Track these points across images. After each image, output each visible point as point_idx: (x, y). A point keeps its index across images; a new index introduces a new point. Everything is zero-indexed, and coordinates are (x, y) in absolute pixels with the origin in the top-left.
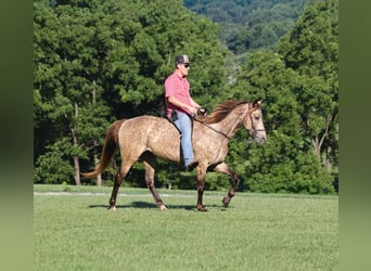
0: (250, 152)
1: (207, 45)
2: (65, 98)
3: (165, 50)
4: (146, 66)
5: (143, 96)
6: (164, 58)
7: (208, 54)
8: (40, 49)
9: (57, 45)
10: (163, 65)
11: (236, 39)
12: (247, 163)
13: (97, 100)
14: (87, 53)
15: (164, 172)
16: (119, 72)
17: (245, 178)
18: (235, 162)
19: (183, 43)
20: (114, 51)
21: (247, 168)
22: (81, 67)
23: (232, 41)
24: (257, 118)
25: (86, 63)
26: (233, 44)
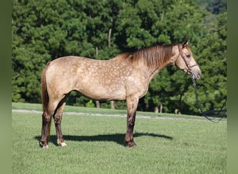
0: (219, 84)
1: (192, 8)
2: (90, 44)
3: (160, 11)
4: (146, 22)
5: (143, 43)
6: (159, 16)
7: (192, 14)
8: (73, 9)
9: (84, 7)
10: (158, 22)
11: (219, 2)
12: (217, 92)
13: (112, 45)
14: (105, 12)
15: (157, 97)
16: (127, 26)
17: (215, 103)
18: (207, 92)
19: (172, 6)
20: (124, 11)
21: (216, 96)
22: (101, 22)
23: (217, 4)
24: (188, 56)
25: (104, 19)
26: (217, 7)
